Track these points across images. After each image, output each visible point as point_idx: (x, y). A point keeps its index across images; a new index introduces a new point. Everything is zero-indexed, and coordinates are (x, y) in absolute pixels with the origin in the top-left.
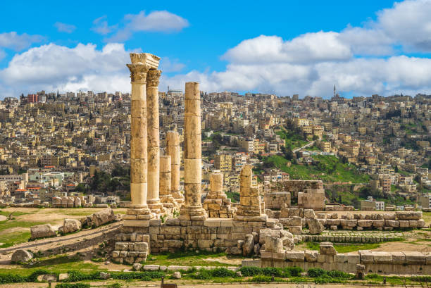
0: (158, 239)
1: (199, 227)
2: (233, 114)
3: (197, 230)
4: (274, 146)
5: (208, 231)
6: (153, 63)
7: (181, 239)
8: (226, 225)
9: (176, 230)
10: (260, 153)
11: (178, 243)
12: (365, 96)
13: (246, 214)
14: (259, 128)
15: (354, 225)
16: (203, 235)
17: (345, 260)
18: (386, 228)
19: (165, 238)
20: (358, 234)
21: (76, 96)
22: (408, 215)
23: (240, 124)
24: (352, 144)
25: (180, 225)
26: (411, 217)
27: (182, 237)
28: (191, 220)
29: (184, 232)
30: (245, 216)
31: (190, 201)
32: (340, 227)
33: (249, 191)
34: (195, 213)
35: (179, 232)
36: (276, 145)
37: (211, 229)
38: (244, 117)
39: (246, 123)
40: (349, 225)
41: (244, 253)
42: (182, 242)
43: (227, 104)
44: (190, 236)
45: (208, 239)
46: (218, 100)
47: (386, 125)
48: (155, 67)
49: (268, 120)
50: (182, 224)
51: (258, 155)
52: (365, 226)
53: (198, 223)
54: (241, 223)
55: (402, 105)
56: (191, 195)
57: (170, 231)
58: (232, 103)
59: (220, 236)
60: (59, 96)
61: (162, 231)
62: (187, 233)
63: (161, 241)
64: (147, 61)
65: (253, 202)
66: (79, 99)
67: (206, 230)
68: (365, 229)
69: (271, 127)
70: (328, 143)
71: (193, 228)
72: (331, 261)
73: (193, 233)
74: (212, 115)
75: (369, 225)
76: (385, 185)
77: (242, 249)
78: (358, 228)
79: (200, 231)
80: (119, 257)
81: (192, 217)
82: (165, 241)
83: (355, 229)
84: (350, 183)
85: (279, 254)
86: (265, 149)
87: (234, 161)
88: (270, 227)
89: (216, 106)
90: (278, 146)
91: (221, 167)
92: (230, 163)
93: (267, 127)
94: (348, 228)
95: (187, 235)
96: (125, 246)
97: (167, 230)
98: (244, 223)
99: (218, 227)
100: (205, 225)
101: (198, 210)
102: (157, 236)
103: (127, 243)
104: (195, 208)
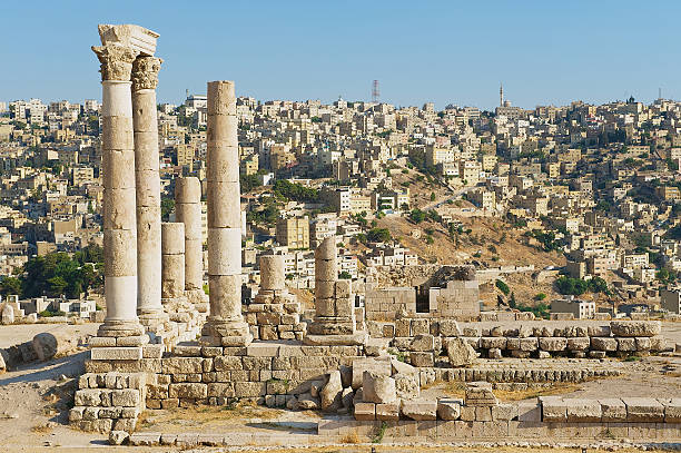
0: (160, 382)
1: (239, 358)
2: (311, 141)
3: (234, 364)
4: (390, 201)
5: (254, 365)
6: (143, 45)
7: (204, 382)
8: (289, 354)
10: (364, 213)
11: (197, 389)
13: (327, 331)
14: (360, 167)
16: (245, 373)
17: (513, 416)
18: (592, 353)
19: (174, 381)
22: (635, 328)
23: (324, 159)
24: (535, 195)
25: (202, 355)
26: (640, 332)
27: (206, 377)
28: (222, 346)
29: (209, 367)
30: (324, 334)
31: (219, 308)
32: (507, 352)
33: (332, 288)
35: (200, 367)
36: (392, 199)
37: (260, 362)
38: (333, 147)
39: (336, 157)
40: (524, 348)
43: (299, 123)
44: (220, 377)
45: (255, 381)
47: (598, 157)
48: (147, 52)
49: (377, 151)
50: (206, 353)
51: (359, 219)
52: (555, 349)
53: (235, 350)
54: (318, 349)
55: (629, 119)
58: (309, 120)
59: (277, 375)
61: (167, 367)
62: (214, 370)
63: (166, 387)
64: (133, 40)
65: (339, 307)
67: (250, 364)
68: (554, 355)
69: (382, 166)
70: (490, 194)
71: (225, 359)
72: (487, 418)
75: (562, 348)
76: (596, 271)
78: (542, 354)
79: (239, 367)
80: (84, 418)
81: (224, 340)
82: (173, 385)
84: (532, 268)
85: (389, 407)
86: (372, 206)
87: (312, 229)
88: (372, 355)
89: (280, 126)
90: (396, 201)
91: (289, 241)
92: (307, 233)
93: (375, 165)
94: (520, 353)
95: (214, 374)
96: (95, 398)
97: (176, 364)
98: (324, 348)
99: (273, 357)
100: (249, 354)
101: (235, 326)
102: (156, 376)
103: (98, 392)
104: (229, 322)
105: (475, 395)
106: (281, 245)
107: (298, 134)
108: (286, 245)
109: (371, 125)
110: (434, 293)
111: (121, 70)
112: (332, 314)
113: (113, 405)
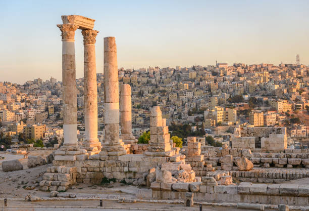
0: (82, 171)
1: (115, 162)
3: (113, 164)
4: (300, 106)
5: (121, 164)
8: (136, 160)
9: (96, 164)
10: (288, 111)
13: (153, 150)
14: (288, 91)
15: (285, 163)
16: (117, 168)
17: (224, 191)
19: (88, 171)
20: (290, 171)
21: (147, 71)
23: (272, 88)
25: (100, 160)
27: (101, 169)
28: (109, 156)
29: (102, 165)
30: (152, 151)
31: (108, 139)
32: (272, 165)
33: (156, 130)
34: (111, 149)
35: (99, 165)
36: (302, 105)
37: (124, 163)
38: (275, 83)
39: (276, 87)
40: (280, 163)
43: (263, 74)
44: (107, 169)
45: (121, 172)
46: (256, 70)
49: (295, 84)
50: (102, 159)
51: (286, 113)
52: (295, 164)
53: (114, 157)
54: (149, 157)
56: (109, 134)
57: (91, 164)
58: (268, 72)
59: (131, 169)
60: (134, 71)
61: (85, 165)
62: (105, 167)
64: (75, 21)
65: (159, 139)
66: (148, 73)
67: (120, 164)
68: (295, 166)
69: (297, 91)
71: (109, 162)
72: (212, 192)
73: (109, 166)
74: (249, 81)
75: (299, 163)
77: (145, 180)
78: (289, 166)
79: (115, 165)
80: (45, 185)
81: (110, 153)
82: (88, 173)
83: (285, 166)
85: (166, 185)
86: (292, 108)
87: (265, 118)
88: (173, 161)
89: (254, 75)
90: (303, 106)
91: (255, 123)
92: (262, 119)
93: (294, 90)
94: (279, 166)
95: (104, 168)
96: (51, 177)
97: (89, 163)
98: (151, 157)
99: (129, 161)
100: (119, 159)
101: (115, 147)
102: (81, 168)
103: (53, 174)
104: (112, 145)
105: (206, 180)
106: (251, 124)
107: (262, 78)
108: (253, 124)
109: (295, 74)
110: (263, 140)
111: (69, 35)
112: (156, 142)
113: (58, 180)
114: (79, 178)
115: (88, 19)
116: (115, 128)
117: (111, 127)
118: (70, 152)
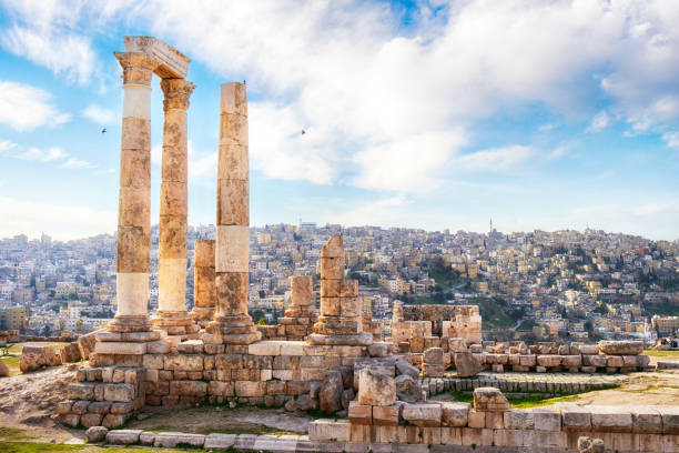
1: (240, 356)
3: (235, 363)
5: (255, 363)
7: (204, 379)
8: (290, 353)
9: (195, 362)
11: (198, 387)
12: (526, 232)
13: (331, 331)
15: (531, 364)
16: (245, 372)
17: (528, 423)
18: (585, 368)
19: (174, 378)
22: (622, 347)
25: (204, 352)
26: (626, 350)
27: (206, 374)
29: (209, 365)
30: (327, 334)
31: (224, 306)
33: (337, 286)
34: (231, 330)
37: (261, 361)
40: (523, 363)
41: (322, 409)
42: (205, 385)
44: (221, 374)
45: (254, 380)
52: (550, 365)
53: (237, 347)
54: (320, 349)
56: (227, 294)
57: (183, 364)
59: (279, 374)
61: (169, 363)
62: (214, 368)
63: (166, 384)
65: (344, 307)
71: (228, 358)
72: (499, 426)
73: (226, 367)
75: (557, 363)
77: (317, 398)
79: (240, 365)
80: (70, 412)
82: (173, 382)
83: (532, 370)
85: (386, 410)
94: (522, 369)
95: (214, 372)
96: (86, 392)
97: (177, 361)
98: (327, 347)
99: (274, 357)
100: (250, 351)
101: (240, 324)
102: (157, 372)
103: (91, 386)
104: (232, 320)
105: (484, 399)
110: (446, 325)
112: (337, 313)
113: (104, 400)
114: (152, 394)
115: (178, 53)
116: (240, 282)
117: (232, 278)
118: (133, 336)
